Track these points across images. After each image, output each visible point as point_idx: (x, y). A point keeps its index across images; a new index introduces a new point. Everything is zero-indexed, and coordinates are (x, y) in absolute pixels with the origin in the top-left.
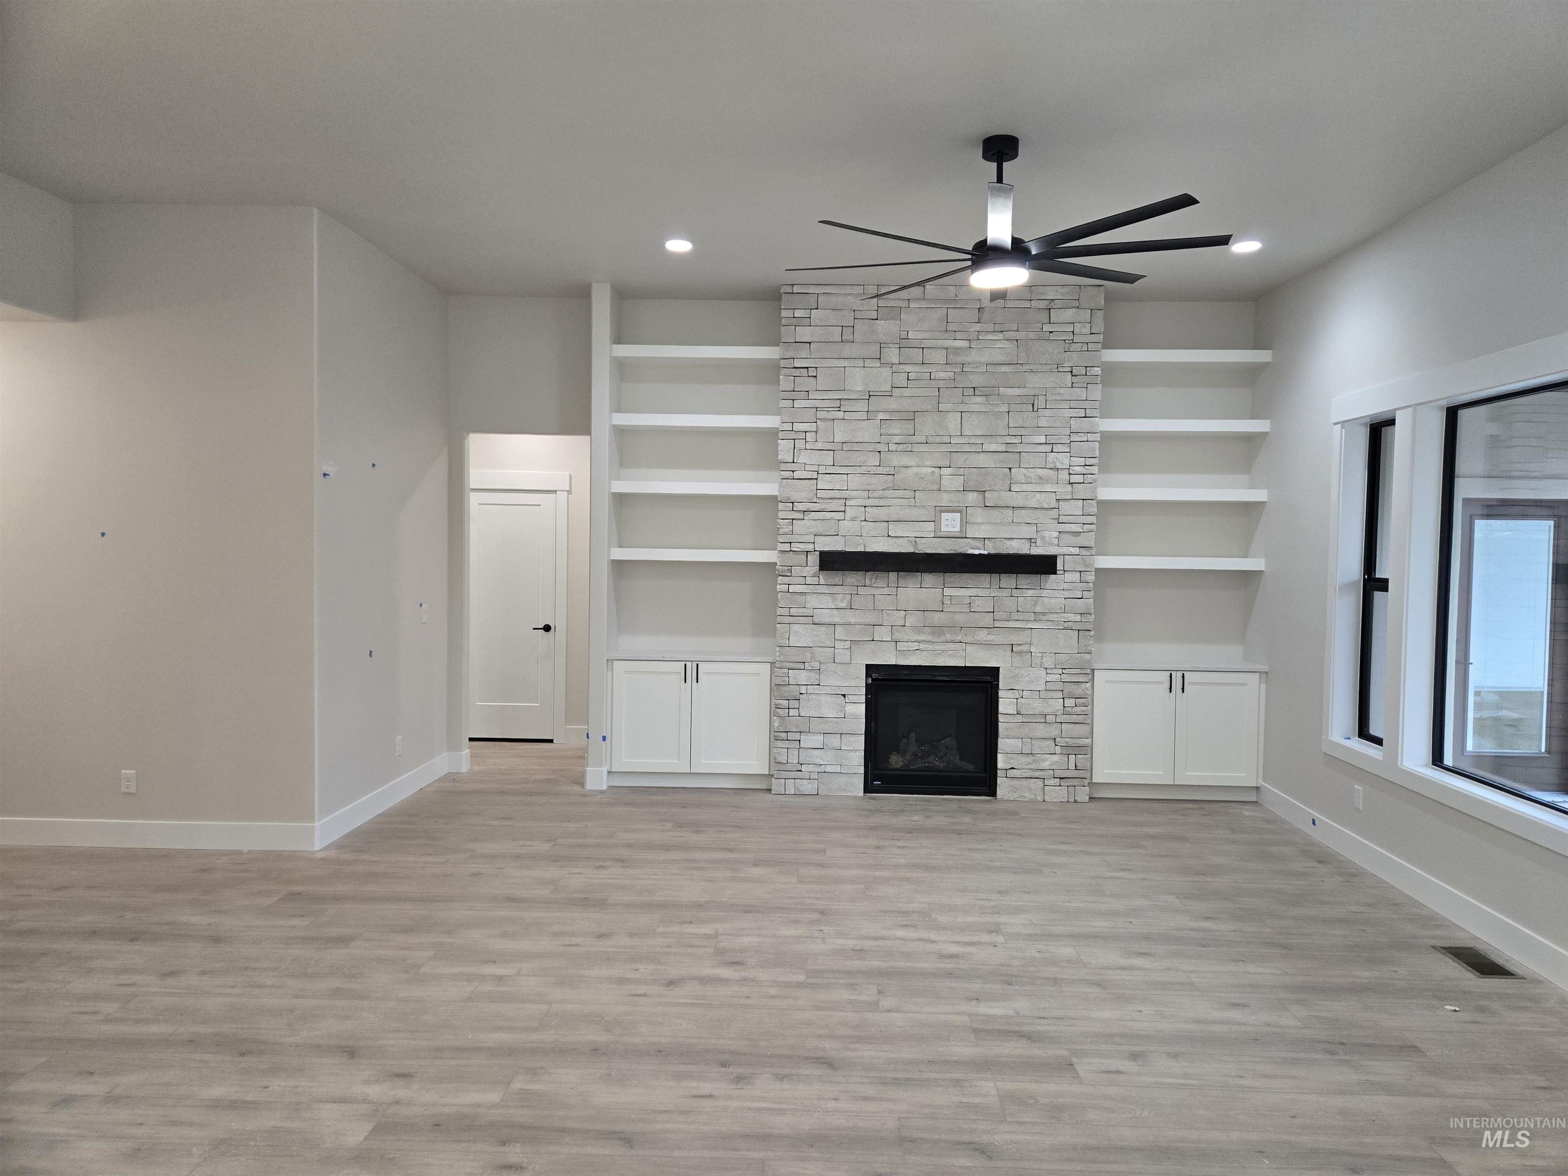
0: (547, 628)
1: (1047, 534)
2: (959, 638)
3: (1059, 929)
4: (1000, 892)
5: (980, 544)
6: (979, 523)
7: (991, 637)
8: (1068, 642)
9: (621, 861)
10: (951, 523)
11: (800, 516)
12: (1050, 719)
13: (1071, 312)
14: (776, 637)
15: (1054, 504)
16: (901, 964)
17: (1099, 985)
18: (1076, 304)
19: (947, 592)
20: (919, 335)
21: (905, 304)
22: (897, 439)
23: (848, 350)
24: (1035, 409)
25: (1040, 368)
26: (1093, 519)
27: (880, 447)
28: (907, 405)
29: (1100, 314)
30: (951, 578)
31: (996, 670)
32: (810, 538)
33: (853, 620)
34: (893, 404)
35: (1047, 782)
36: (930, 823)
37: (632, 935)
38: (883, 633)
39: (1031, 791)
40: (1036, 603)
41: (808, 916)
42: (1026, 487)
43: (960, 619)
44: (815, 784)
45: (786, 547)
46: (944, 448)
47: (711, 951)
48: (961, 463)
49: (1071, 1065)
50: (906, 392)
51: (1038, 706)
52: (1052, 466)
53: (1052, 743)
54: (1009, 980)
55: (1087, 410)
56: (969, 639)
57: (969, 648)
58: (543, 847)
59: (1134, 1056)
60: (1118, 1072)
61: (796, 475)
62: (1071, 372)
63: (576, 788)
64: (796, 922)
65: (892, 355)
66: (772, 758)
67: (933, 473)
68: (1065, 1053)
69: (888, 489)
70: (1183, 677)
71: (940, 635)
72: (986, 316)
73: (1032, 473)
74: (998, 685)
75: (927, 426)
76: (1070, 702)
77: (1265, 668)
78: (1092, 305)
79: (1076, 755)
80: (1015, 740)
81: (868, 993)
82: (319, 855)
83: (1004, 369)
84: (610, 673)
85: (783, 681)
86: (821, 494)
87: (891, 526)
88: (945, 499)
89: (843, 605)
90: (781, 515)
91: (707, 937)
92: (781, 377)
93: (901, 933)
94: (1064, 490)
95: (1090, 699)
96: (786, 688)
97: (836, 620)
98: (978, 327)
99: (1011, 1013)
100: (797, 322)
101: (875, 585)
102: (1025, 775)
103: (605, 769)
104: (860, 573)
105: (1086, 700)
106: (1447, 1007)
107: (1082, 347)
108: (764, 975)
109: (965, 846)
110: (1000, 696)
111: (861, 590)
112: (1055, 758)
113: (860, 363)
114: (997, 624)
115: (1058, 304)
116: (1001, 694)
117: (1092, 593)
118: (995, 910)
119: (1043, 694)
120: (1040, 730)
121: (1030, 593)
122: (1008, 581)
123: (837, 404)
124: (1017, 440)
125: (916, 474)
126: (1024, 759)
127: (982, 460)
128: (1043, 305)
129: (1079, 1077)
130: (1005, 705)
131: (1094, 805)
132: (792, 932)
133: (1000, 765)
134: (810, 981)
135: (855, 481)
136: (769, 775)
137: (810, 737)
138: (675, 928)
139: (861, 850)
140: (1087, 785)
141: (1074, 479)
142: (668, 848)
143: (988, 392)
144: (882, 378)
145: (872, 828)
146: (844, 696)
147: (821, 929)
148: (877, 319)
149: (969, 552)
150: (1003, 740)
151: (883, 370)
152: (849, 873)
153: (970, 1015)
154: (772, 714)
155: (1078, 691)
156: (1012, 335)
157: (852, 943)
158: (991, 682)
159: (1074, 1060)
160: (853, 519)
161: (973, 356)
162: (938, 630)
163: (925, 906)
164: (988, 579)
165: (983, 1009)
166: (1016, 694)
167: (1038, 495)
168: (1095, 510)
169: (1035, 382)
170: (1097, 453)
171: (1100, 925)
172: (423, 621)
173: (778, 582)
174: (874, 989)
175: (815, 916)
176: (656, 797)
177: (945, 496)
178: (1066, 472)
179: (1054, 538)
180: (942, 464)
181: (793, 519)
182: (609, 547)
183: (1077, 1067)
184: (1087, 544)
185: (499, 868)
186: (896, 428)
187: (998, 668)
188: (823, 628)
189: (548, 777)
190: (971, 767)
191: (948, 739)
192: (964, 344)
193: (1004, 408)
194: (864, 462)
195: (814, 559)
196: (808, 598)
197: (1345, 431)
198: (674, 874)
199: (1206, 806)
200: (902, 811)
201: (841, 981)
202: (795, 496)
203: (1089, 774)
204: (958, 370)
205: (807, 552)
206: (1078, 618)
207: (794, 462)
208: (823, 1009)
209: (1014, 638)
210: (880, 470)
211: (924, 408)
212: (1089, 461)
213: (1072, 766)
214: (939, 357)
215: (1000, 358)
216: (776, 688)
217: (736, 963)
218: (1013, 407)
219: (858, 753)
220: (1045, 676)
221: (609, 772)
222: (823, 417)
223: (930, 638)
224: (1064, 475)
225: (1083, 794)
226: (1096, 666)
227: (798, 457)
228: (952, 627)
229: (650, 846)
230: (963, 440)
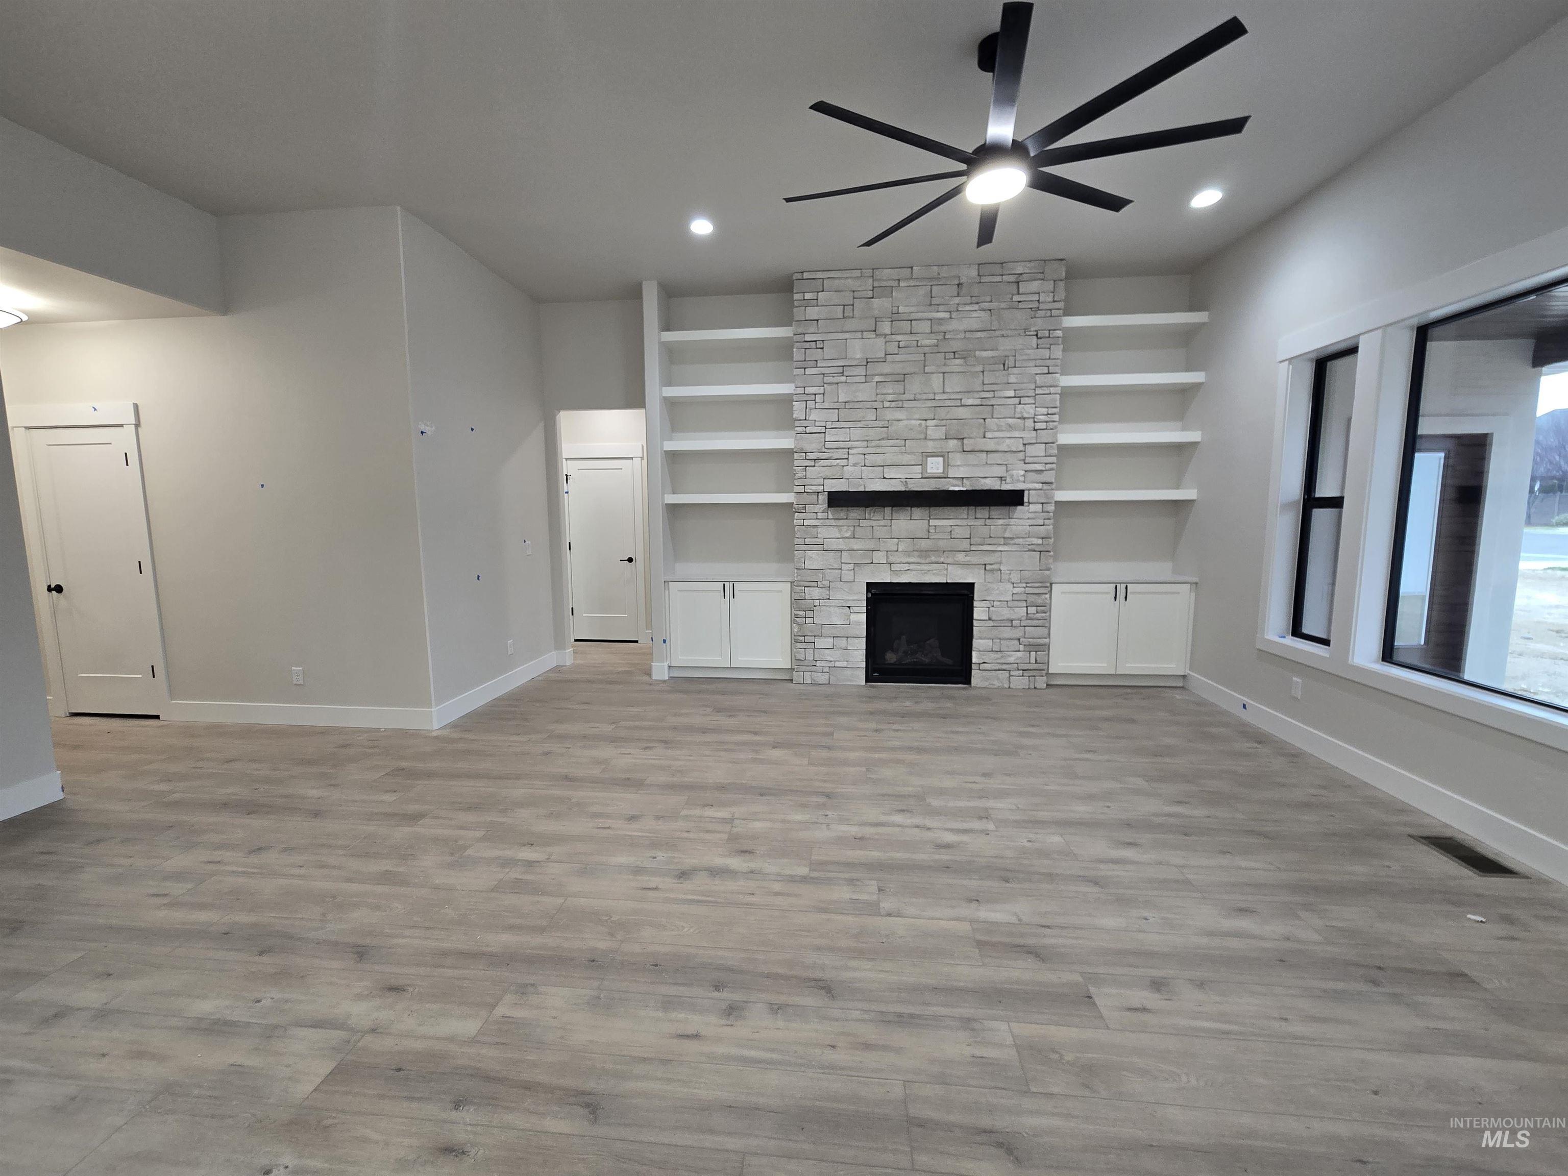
0: (630, 560)
1: (1014, 472)
2: (942, 560)
3: (1043, 815)
4: (984, 775)
5: (959, 483)
6: (958, 466)
7: (968, 558)
8: (1031, 561)
9: (666, 742)
10: (935, 466)
11: (812, 463)
12: (1015, 623)
13: (1036, 283)
14: (794, 562)
15: (1021, 448)
16: (900, 855)
17: (1095, 882)
18: (1041, 276)
19: (933, 522)
20: (907, 310)
21: (896, 283)
22: (890, 398)
23: (850, 324)
24: (1006, 368)
25: (1009, 333)
26: (1054, 459)
27: (876, 405)
28: (898, 368)
29: (1062, 284)
30: (935, 511)
31: (972, 585)
32: (821, 481)
33: (855, 547)
34: (886, 368)
35: (1012, 673)
36: (920, 707)
37: (658, 818)
38: (880, 557)
39: (999, 680)
40: (1005, 530)
41: (815, 799)
42: (997, 434)
43: (942, 544)
44: (827, 676)
45: (801, 489)
46: (930, 404)
47: (725, 836)
48: (943, 416)
49: (1090, 997)
50: (898, 358)
51: (1006, 613)
52: (1019, 416)
53: (1017, 642)
54: (1006, 875)
55: (1050, 368)
56: (950, 560)
57: (950, 567)
58: (607, 729)
59: (1157, 985)
60: (1144, 1010)
61: (808, 430)
62: (1037, 335)
63: (646, 678)
64: (804, 806)
65: (886, 327)
66: (793, 656)
67: (920, 425)
68: (1078, 978)
69: (883, 439)
70: (1126, 588)
71: (926, 557)
72: (964, 290)
73: (1002, 422)
74: (973, 597)
75: (915, 386)
76: (1032, 610)
77: (1195, 579)
78: (1055, 277)
79: (1036, 652)
80: (987, 641)
81: (868, 892)
82: (435, 734)
83: (979, 335)
84: (667, 592)
85: (801, 596)
86: (828, 445)
87: (886, 469)
88: (930, 446)
89: (848, 535)
90: (796, 463)
91: (724, 821)
92: (794, 350)
93: (898, 818)
94: (1030, 436)
95: (1048, 607)
96: (803, 602)
97: (841, 547)
98: (957, 300)
99: (1014, 919)
100: (807, 303)
101: (873, 518)
102: (994, 668)
103: (666, 664)
104: (861, 509)
105: (1045, 608)
106: (1469, 916)
107: (1046, 313)
108: (771, 867)
109: (949, 729)
110: (975, 606)
111: (862, 523)
112: (1019, 654)
113: (859, 335)
114: (973, 548)
115: (1025, 277)
116: (975, 604)
117: (1052, 521)
118: (983, 794)
119: (1010, 604)
120: (1007, 632)
121: (1001, 522)
122: (983, 512)
123: (840, 370)
124: (990, 395)
125: (906, 426)
126: (993, 655)
127: (962, 412)
128: (1012, 278)
129: (1102, 1017)
130: (979, 612)
131: (1050, 690)
132: (799, 817)
133: (974, 660)
134: (815, 874)
135: (856, 434)
136: (791, 669)
137: (822, 639)
138: (697, 812)
139: (862, 733)
140: (1044, 675)
141: (1038, 426)
142: (704, 731)
143: (964, 355)
144: (877, 346)
145: (871, 713)
146: (849, 607)
147: (826, 814)
148: (872, 298)
149: (950, 489)
150: (977, 641)
151: (878, 340)
152: (853, 755)
153: (971, 921)
154: (793, 622)
155: (1039, 601)
156: (986, 305)
157: (854, 830)
158: (967, 595)
159: (1092, 990)
160: (854, 465)
161: (954, 325)
162: (924, 553)
163: (919, 789)
164: (965, 512)
165: (985, 913)
166: (988, 604)
167: (1008, 441)
168: (1056, 452)
169: (1006, 346)
170: (1058, 404)
171: (1081, 810)
172: (528, 554)
173: (795, 518)
174: (873, 886)
175: (822, 800)
176: (703, 686)
177: (930, 444)
178: (1032, 420)
179: (1021, 476)
180: (926, 417)
181: (806, 466)
182: (663, 494)
183: (1097, 1000)
184: (1048, 480)
185: (567, 748)
186: (889, 389)
187: (973, 584)
188: (832, 553)
189: (627, 669)
190: (950, 662)
191: (932, 640)
192: (947, 315)
193: (980, 368)
194: (864, 417)
195: (823, 498)
196: (819, 530)
197: (1292, 368)
198: (706, 756)
199: (1142, 691)
200: (896, 698)
201: (841, 875)
202: (807, 447)
203: (1047, 667)
204: (941, 337)
205: (818, 493)
206: (1040, 541)
207: (806, 420)
208: (825, 910)
209: (987, 559)
210: (877, 423)
211: (912, 370)
212: (1051, 411)
213: (1033, 661)
214: (925, 327)
215: (975, 326)
216: (797, 602)
217: (746, 852)
218: (987, 367)
219: (860, 652)
220: (1012, 589)
221: (669, 666)
222: (829, 382)
223: (918, 560)
224: (1030, 423)
225: (1041, 682)
226: (1054, 580)
227: (809, 416)
228: (935, 551)
229: (690, 729)
230: (945, 396)
